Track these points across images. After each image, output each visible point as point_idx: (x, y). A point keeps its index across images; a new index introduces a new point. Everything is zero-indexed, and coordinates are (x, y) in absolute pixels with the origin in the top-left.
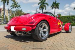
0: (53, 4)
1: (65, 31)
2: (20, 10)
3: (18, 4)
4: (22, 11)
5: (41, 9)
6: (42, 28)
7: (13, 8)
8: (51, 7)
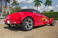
0: (46, 2)
1: (49, 24)
2: (19, 7)
3: (17, 2)
4: (21, 8)
5: (36, 6)
6: (28, 22)
7: (13, 5)
8: (45, 4)
